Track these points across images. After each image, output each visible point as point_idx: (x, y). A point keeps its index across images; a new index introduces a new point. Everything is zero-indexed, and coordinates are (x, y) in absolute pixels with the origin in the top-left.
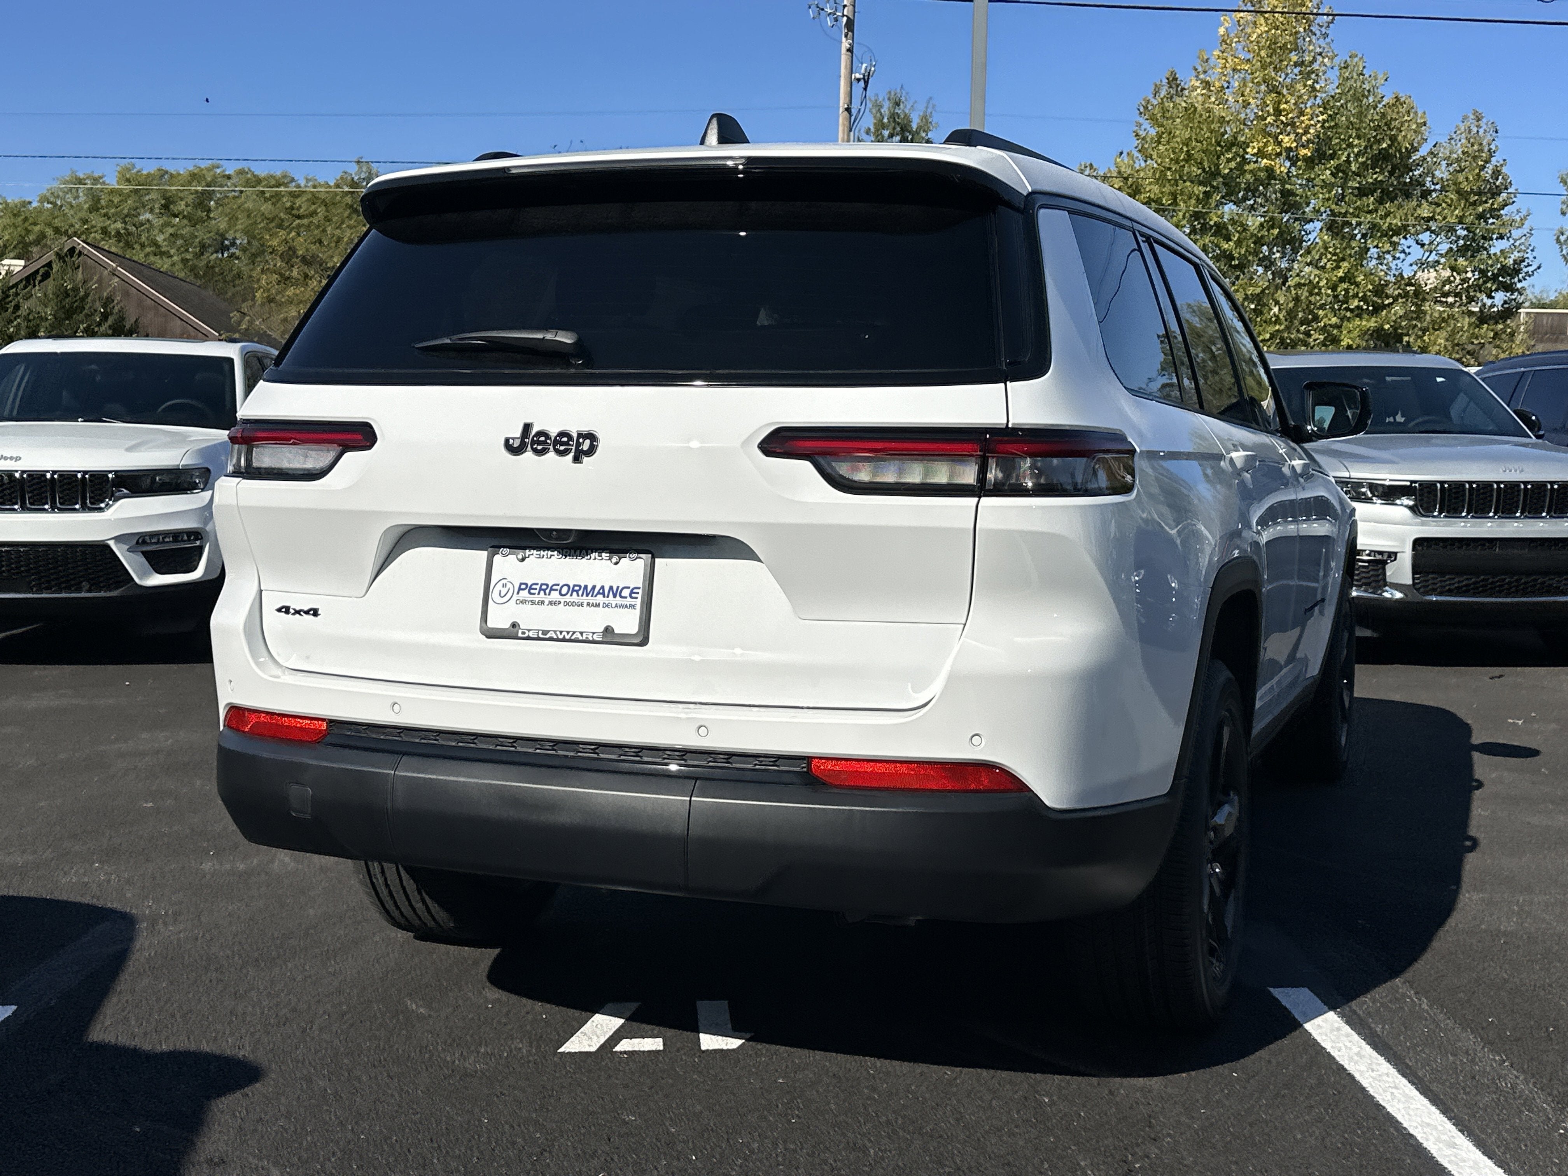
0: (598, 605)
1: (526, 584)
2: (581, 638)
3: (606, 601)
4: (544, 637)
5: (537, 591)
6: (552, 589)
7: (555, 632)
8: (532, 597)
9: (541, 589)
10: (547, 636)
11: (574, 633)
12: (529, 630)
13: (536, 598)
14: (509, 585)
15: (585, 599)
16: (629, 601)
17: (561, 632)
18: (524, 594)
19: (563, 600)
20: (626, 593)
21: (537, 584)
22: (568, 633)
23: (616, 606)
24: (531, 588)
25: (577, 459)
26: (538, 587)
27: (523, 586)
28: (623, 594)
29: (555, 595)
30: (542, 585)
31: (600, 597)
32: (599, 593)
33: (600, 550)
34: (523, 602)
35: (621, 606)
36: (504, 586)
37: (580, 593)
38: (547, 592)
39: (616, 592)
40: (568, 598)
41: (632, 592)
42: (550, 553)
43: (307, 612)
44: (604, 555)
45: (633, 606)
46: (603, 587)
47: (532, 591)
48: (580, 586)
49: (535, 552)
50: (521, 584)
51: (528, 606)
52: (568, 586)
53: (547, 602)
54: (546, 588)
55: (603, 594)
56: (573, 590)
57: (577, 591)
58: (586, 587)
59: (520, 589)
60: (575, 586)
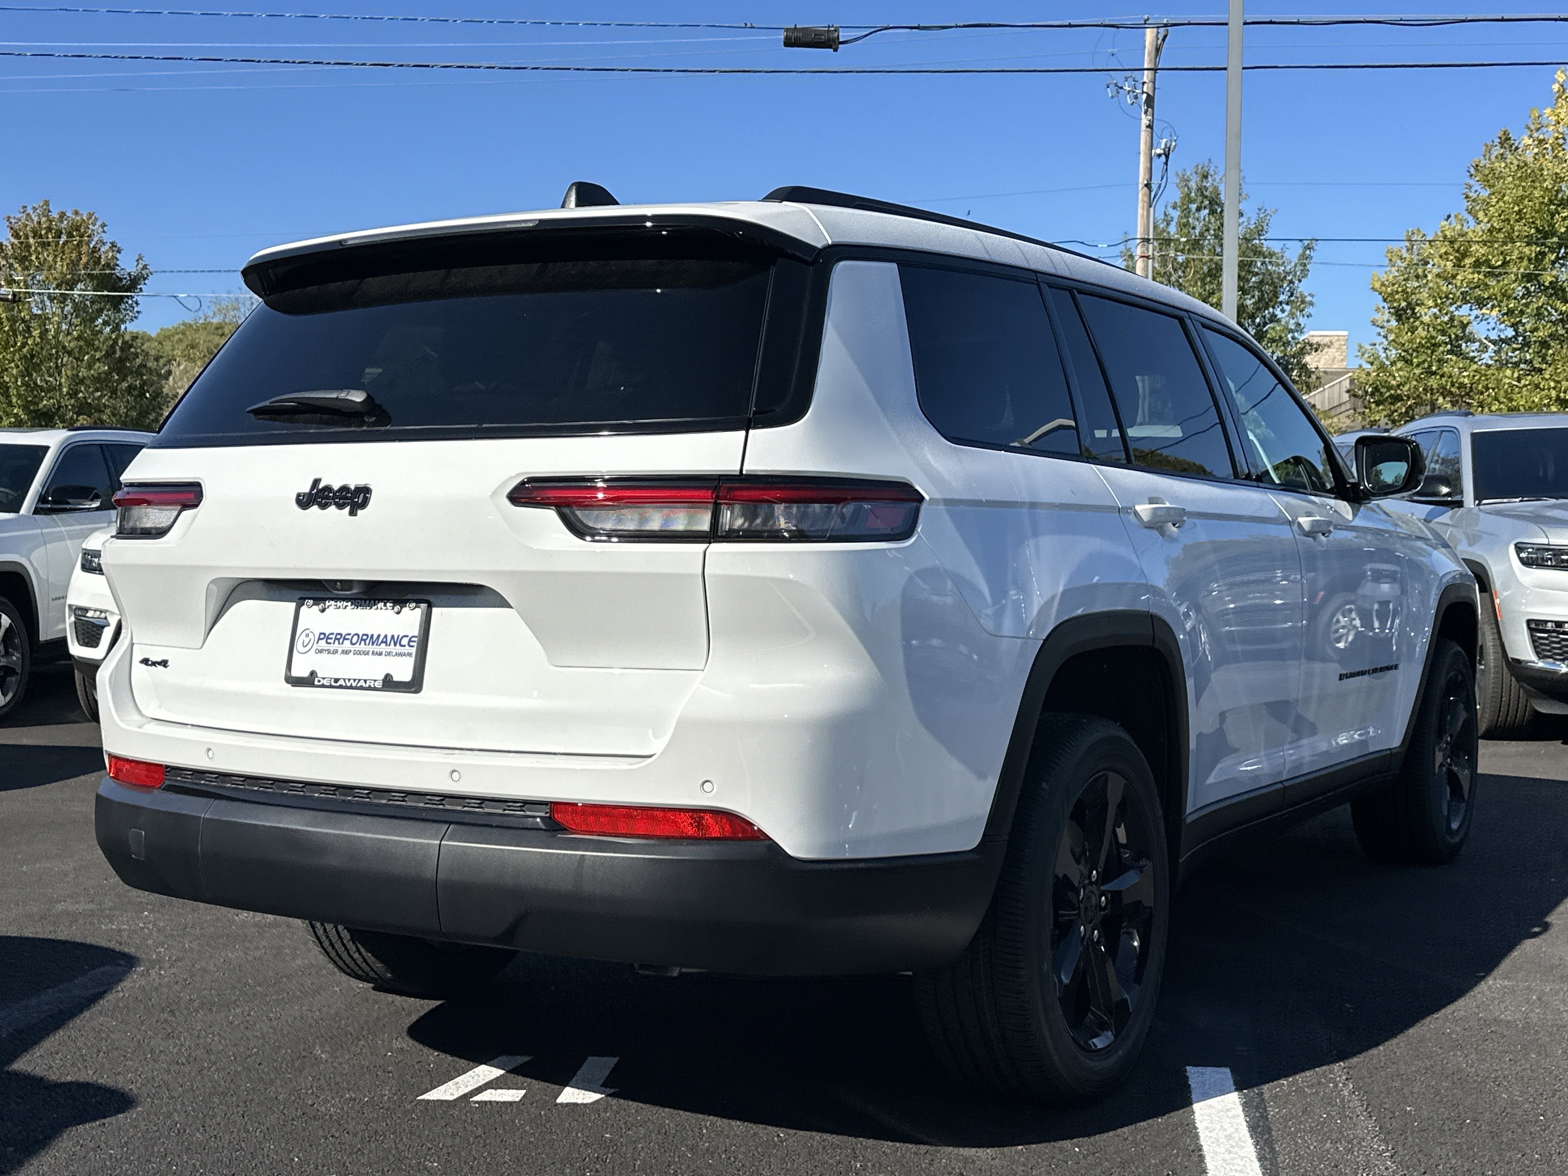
0: (381, 654)
1: (324, 634)
2: (364, 685)
3: (388, 649)
4: (336, 684)
5: (332, 641)
6: (345, 639)
7: (344, 680)
8: (328, 647)
9: (336, 639)
10: (338, 684)
11: (359, 680)
12: (324, 679)
13: (332, 647)
14: (311, 635)
15: (371, 648)
16: (407, 649)
17: (349, 680)
18: (323, 643)
19: (352, 648)
20: (405, 641)
21: (332, 634)
22: (355, 680)
23: (396, 654)
24: (328, 638)
25: (353, 513)
26: (333, 636)
27: (322, 636)
28: (403, 643)
29: (347, 643)
30: (338, 634)
31: (383, 645)
32: (382, 642)
33: (385, 600)
34: (321, 651)
35: (401, 655)
36: (307, 635)
37: (367, 642)
38: (341, 641)
39: (397, 641)
40: (357, 647)
41: (410, 641)
42: (345, 604)
43: (160, 664)
44: (388, 604)
45: (410, 655)
46: (386, 636)
47: (329, 641)
48: (367, 635)
49: (332, 603)
50: (321, 634)
51: (325, 655)
52: (357, 635)
53: (340, 652)
54: (340, 638)
55: (386, 642)
56: (362, 639)
57: (365, 640)
58: (372, 636)
59: (319, 639)
60: (363, 635)
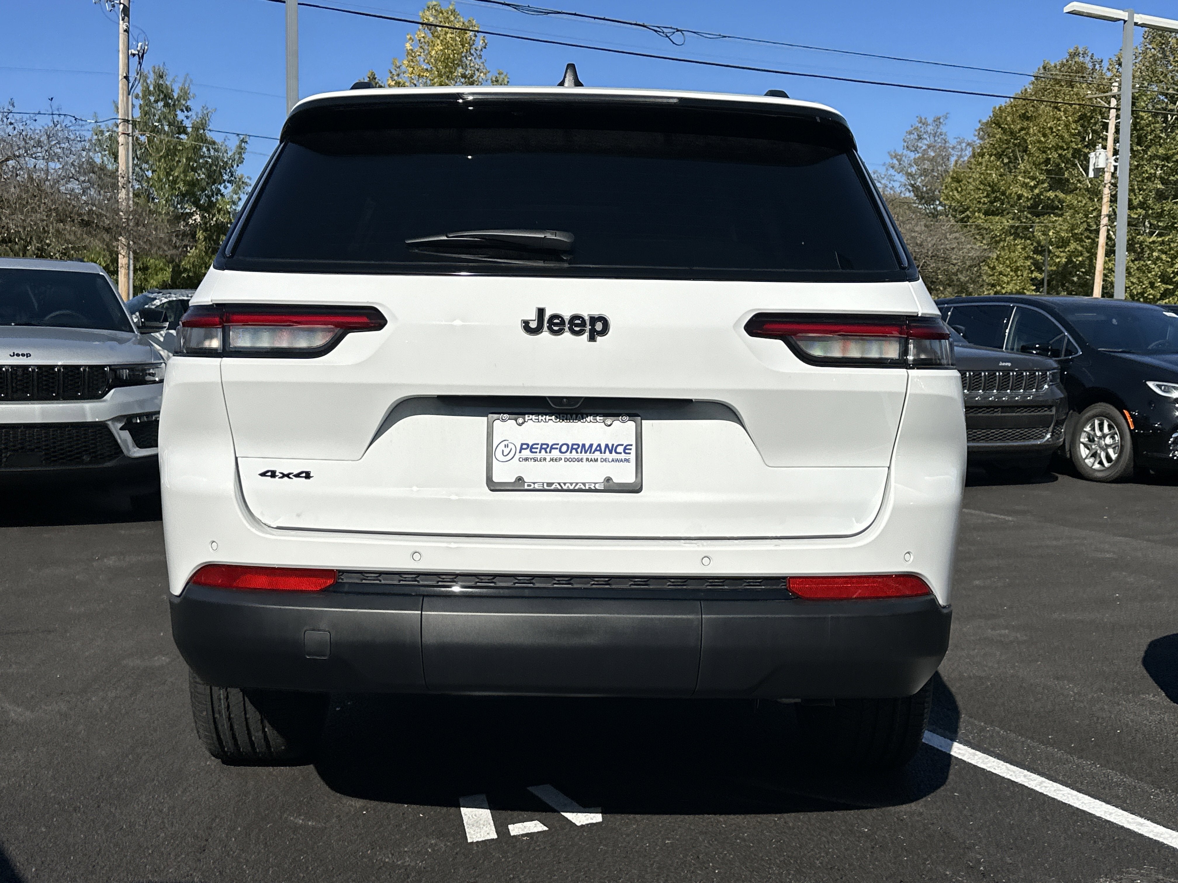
0: (596, 460)
1: (528, 445)
2: (584, 488)
3: (604, 456)
4: (548, 488)
5: (538, 450)
6: (552, 448)
7: (559, 484)
8: (532, 455)
9: (541, 448)
10: (552, 488)
11: (577, 484)
12: (534, 483)
13: (538, 456)
14: (511, 446)
15: (584, 456)
16: (623, 456)
17: (565, 484)
18: (526, 453)
19: (563, 456)
20: (620, 449)
21: (538, 444)
22: (571, 484)
23: (613, 460)
24: (532, 448)
25: (592, 338)
26: (539, 446)
27: (525, 446)
28: (618, 450)
29: (555, 453)
30: (542, 444)
31: (597, 453)
32: (596, 450)
33: (595, 415)
34: (526, 459)
35: (617, 460)
36: (506, 446)
37: (579, 450)
38: (548, 450)
39: (612, 449)
40: (568, 455)
41: (625, 449)
42: (548, 417)
43: (298, 475)
44: (598, 418)
45: (627, 460)
46: (599, 445)
47: (533, 450)
48: (578, 445)
49: (534, 417)
50: (522, 444)
51: (531, 463)
52: (568, 445)
53: (548, 459)
54: (546, 447)
55: (600, 451)
56: (572, 449)
57: (576, 449)
58: (584, 445)
59: (521, 449)
60: (573, 445)
